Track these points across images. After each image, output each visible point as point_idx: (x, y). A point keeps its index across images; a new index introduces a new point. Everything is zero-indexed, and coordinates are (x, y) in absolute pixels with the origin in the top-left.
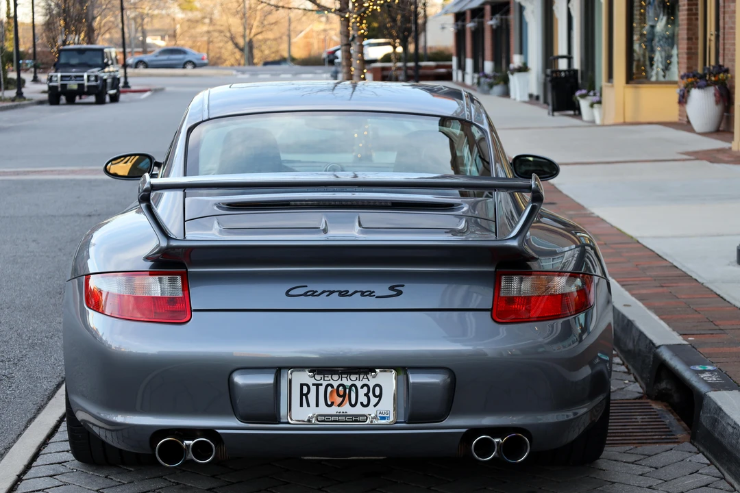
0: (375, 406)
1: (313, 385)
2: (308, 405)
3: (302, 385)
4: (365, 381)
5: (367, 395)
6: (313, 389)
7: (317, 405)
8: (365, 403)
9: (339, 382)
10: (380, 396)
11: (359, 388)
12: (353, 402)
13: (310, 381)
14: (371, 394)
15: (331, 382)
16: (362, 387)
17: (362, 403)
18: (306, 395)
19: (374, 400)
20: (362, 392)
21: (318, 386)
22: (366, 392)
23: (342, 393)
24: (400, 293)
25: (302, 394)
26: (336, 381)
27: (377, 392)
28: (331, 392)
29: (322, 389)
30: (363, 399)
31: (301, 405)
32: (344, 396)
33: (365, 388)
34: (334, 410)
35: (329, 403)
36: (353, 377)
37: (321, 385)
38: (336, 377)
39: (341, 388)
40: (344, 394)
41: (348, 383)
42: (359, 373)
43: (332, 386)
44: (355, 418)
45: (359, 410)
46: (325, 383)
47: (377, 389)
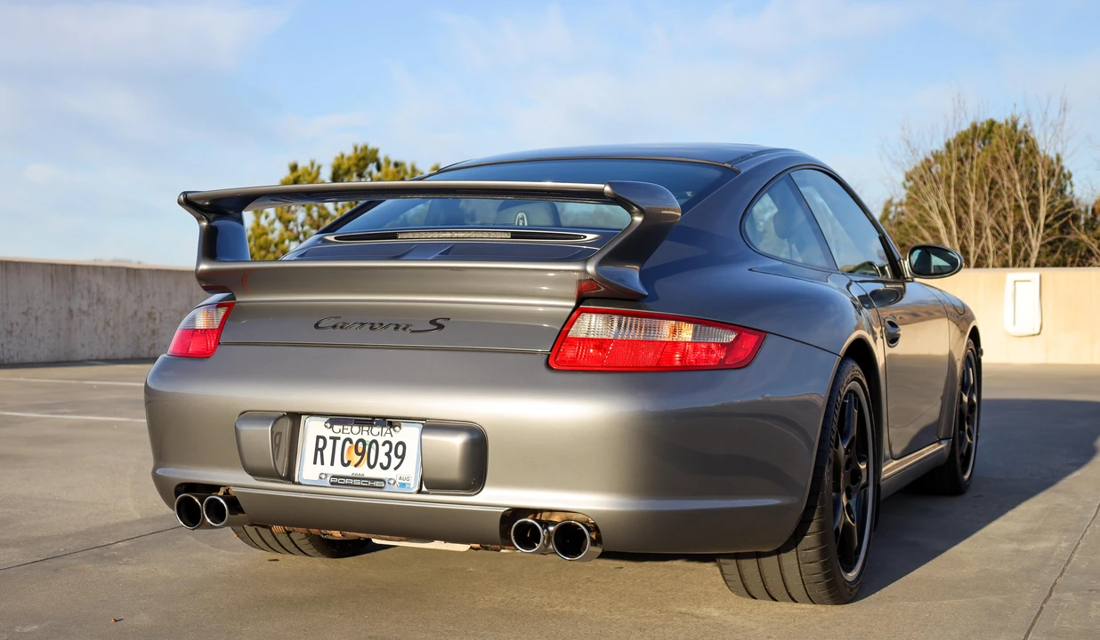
0: (396, 469)
1: (331, 438)
2: (323, 463)
3: (318, 437)
4: (388, 437)
5: (388, 454)
6: (330, 443)
7: (332, 464)
8: (385, 465)
9: (359, 436)
10: (402, 457)
11: (380, 444)
12: (372, 463)
13: (328, 433)
14: (392, 454)
15: (351, 436)
16: (383, 445)
17: (381, 464)
18: (322, 450)
19: (395, 461)
20: (383, 450)
21: (335, 439)
22: (387, 450)
23: (360, 450)
24: (440, 327)
25: (317, 449)
26: (355, 433)
27: (400, 452)
28: (350, 447)
29: (339, 443)
30: (383, 459)
31: (315, 463)
32: (362, 454)
33: (387, 445)
34: (350, 471)
35: (346, 462)
36: (376, 430)
37: (339, 438)
38: (356, 429)
39: (360, 444)
40: (363, 450)
41: (368, 438)
42: (382, 426)
43: (351, 442)
44: (372, 483)
45: (377, 473)
46: (343, 437)
47: (400, 447)
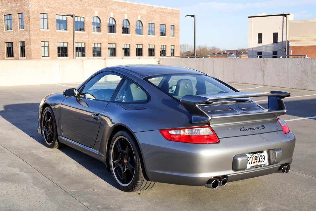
4: (261, 155)
5: (261, 159)
6: (250, 158)
7: (251, 163)
8: (261, 161)
9: (255, 156)
10: (264, 159)
11: (260, 156)
12: (259, 161)
13: (249, 156)
14: (262, 158)
15: (254, 156)
18: (249, 161)
19: (263, 160)
20: (261, 158)
23: (256, 159)
24: (264, 128)
26: (255, 155)
28: (254, 159)
29: (252, 158)
30: (261, 160)
31: (248, 164)
32: (257, 160)
34: (255, 164)
35: (254, 162)
36: (258, 154)
38: (254, 154)
39: (256, 157)
40: (257, 159)
41: (257, 156)
42: (259, 153)
44: (260, 166)
45: (260, 163)
46: (252, 157)
47: (264, 156)
